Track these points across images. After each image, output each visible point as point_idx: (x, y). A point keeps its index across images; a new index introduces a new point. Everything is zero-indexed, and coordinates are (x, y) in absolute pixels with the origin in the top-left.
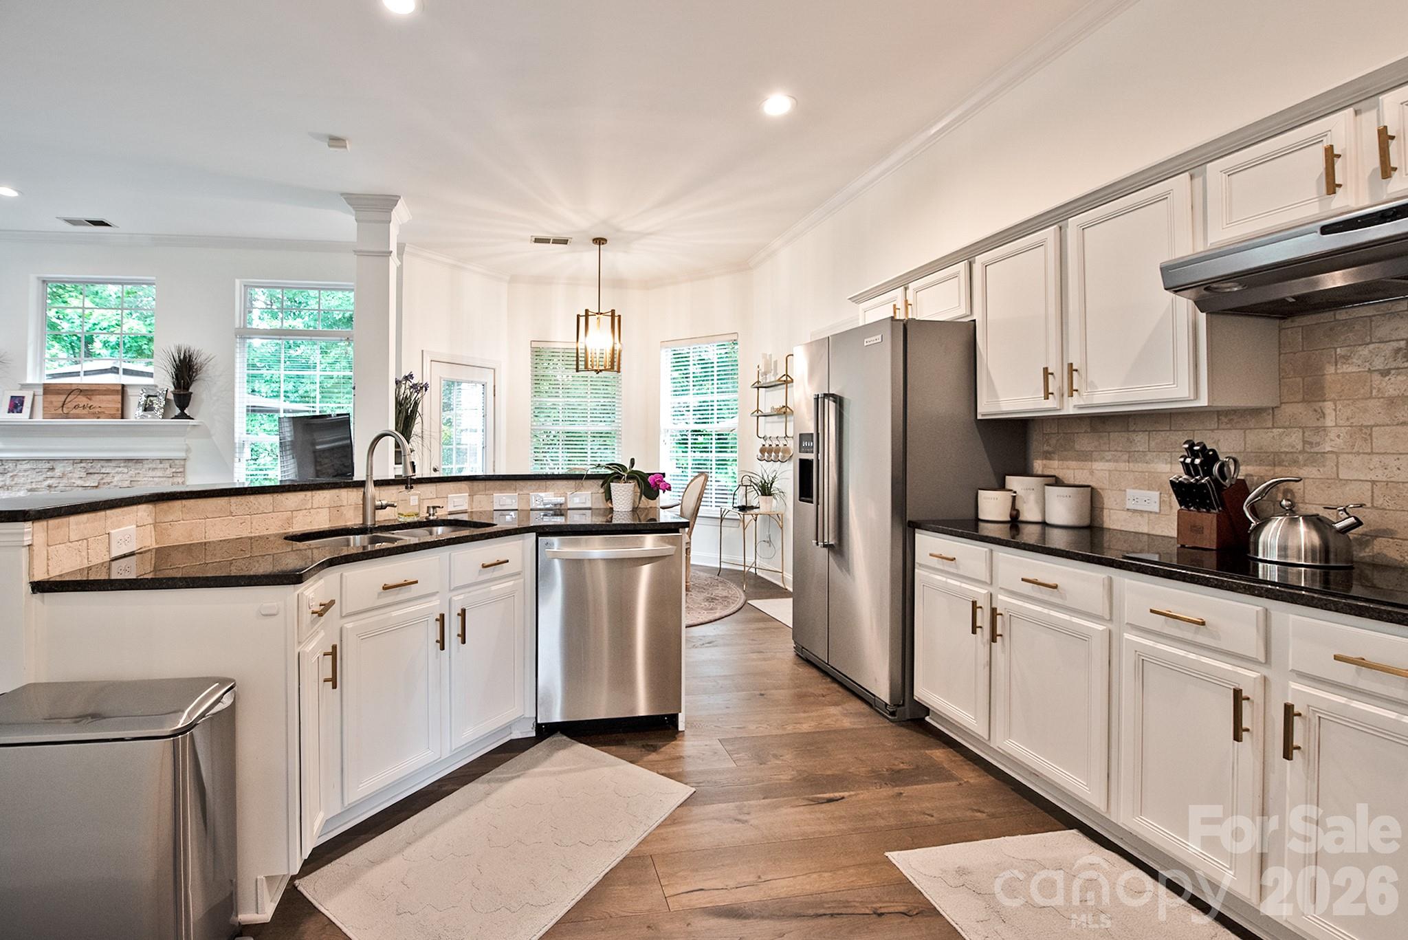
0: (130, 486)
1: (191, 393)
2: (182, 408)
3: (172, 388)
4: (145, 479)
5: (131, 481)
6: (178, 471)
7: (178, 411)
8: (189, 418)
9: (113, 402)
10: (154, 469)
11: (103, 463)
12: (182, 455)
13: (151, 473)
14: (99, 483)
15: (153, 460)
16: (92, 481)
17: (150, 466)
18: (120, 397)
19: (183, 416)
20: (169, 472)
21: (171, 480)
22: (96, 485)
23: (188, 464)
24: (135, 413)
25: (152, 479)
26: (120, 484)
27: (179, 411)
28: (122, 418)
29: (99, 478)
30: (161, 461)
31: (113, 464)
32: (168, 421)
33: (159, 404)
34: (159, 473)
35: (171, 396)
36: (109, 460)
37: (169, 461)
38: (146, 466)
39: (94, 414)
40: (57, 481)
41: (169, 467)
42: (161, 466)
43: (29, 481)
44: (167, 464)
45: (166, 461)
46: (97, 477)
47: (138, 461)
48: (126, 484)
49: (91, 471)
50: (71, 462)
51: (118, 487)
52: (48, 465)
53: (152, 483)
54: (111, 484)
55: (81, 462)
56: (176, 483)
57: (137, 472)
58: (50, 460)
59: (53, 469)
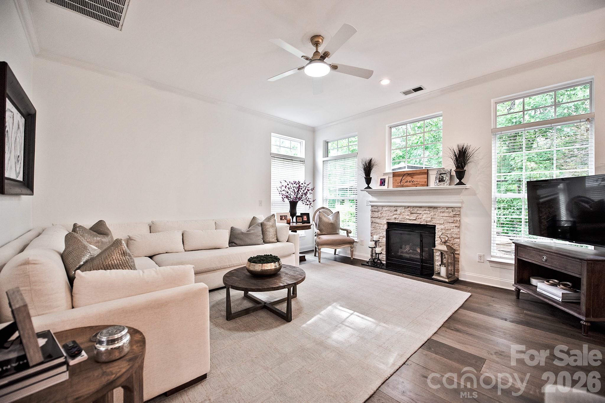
0: (431, 220)
1: (465, 170)
2: (460, 179)
3: (454, 168)
4: (439, 217)
5: (431, 218)
6: (455, 214)
8: (464, 184)
9: (422, 177)
10: (443, 212)
11: (418, 209)
12: (459, 205)
13: (442, 214)
15: (443, 207)
16: (413, 217)
17: (441, 210)
18: (425, 175)
19: (460, 183)
20: (452, 214)
21: (453, 218)
22: (415, 219)
23: (462, 210)
25: (442, 217)
26: (426, 219)
27: (458, 181)
28: (427, 186)
30: (447, 208)
31: (423, 209)
32: (452, 186)
33: (447, 178)
34: (446, 214)
35: (454, 173)
36: (421, 207)
37: (452, 208)
38: (439, 211)
39: (414, 184)
40: (398, 216)
41: (451, 211)
42: (447, 210)
43: (387, 215)
44: (450, 210)
45: (450, 208)
46: (415, 215)
47: (435, 208)
48: (429, 219)
49: (412, 212)
50: (404, 207)
51: (425, 221)
52: (394, 209)
53: (442, 219)
54: (422, 219)
55: (408, 208)
56: (456, 220)
57: (434, 213)
58: (395, 207)
59: (396, 210)
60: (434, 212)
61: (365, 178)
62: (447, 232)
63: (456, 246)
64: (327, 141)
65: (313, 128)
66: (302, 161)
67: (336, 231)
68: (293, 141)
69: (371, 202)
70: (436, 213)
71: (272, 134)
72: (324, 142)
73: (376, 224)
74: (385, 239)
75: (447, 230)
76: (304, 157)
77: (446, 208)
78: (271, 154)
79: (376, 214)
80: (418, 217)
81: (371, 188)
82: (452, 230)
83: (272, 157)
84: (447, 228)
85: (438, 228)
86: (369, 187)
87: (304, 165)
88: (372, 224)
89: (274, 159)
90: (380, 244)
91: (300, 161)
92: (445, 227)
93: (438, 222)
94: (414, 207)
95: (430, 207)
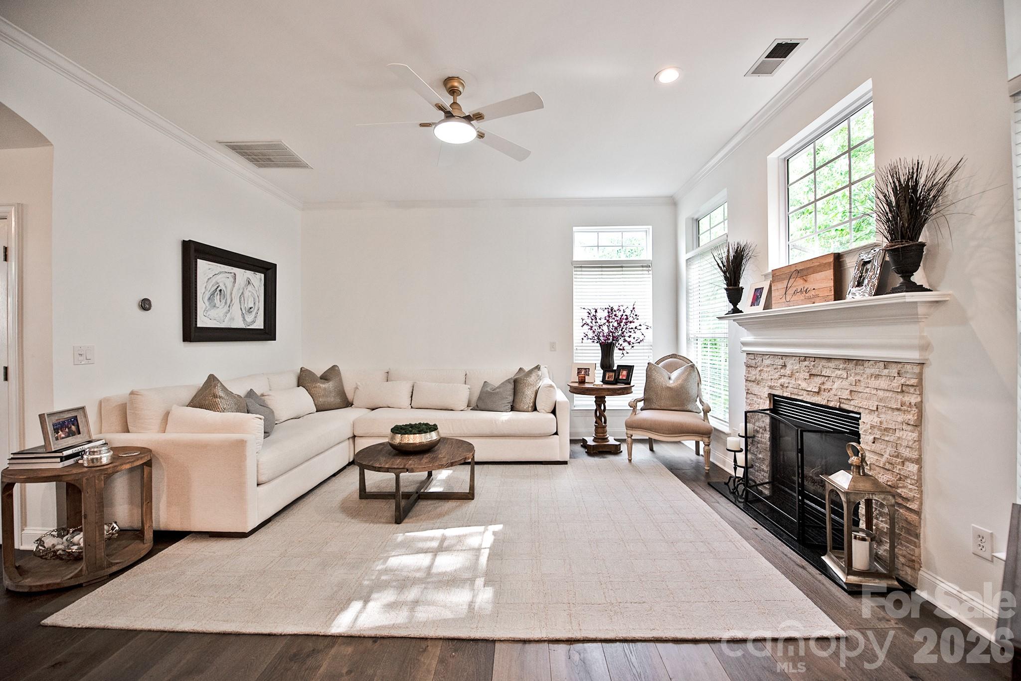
0: (849, 397)
1: (923, 245)
2: (906, 273)
4: (868, 390)
5: (851, 391)
6: (908, 383)
7: (898, 280)
8: (921, 289)
10: (877, 376)
11: (823, 363)
12: (914, 355)
13: (874, 383)
14: (820, 388)
15: (876, 362)
16: (814, 385)
17: (872, 371)
19: (909, 287)
20: (896, 383)
21: (900, 397)
22: (817, 390)
23: (928, 372)
25: (874, 392)
26: (839, 394)
27: (901, 280)
28: (841, 298)
29: (820, 382)
30: (887, 364)
31: (832, 364)
34: (883, 383)
36: (829, 359)
37: (900, 366)
38: (869, 371)
39: (810, 298)
40: (787, 381)
41: (896, 375)
42: (886, 371)
43: (770, 377)
44: (894, 371)
45: (894, 365)
46: (819, 380)
47: (859, 362)
48: (845, 395)
49: (813, 372)
50: (798, 358)
51: (837, 398)
52: (781, 362)
53: (875, 398)
54: (831, 392)
55: (805, 360)
56: (908, 404)
57: (858, 378)
58: (783, 356)
59: (784, 366)
60: (856, 374)
61: (726, 289)
62: (887, 439)
63: (911, 487)
64: (696, 217)
65: (671, 197)
66: (645, 266)
67: (683, 404)
68: (625, 231)
69: (744, 344)
70: (862, 379)
71: (575, 229)
72: (691, 221)
73: (753, 396)
74: (767, 435)
75: (886, 430)
76: (651, 258)
77: (882, 364)
78: (572, 262)
79: (754, 373)
80: (823, 387)
81: (741, 312)
82: (898, 434)
83: (575, 267)
84: (884, 426)
85: (866, 422)
86: (736, 310)
87: (651, 272)
88: (749, 396)
89: (581, 271)
90: (759, 445)
91: (643, 266)
92: (881, 423)
93: (864, 404)
94: (816, 358)
95: (848, 360)
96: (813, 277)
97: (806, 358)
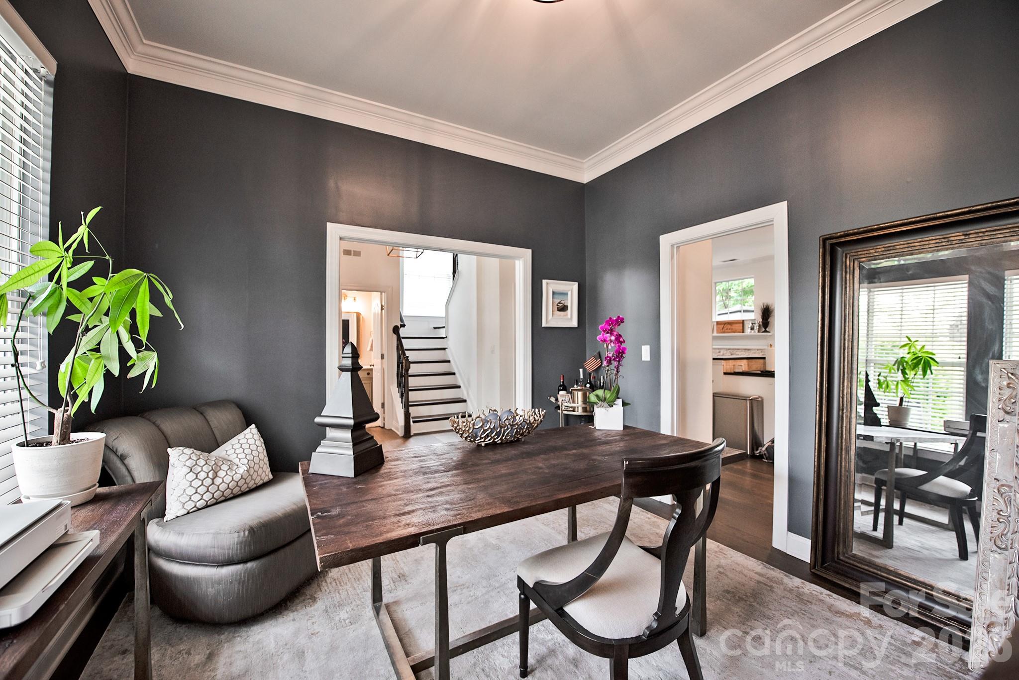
1: (769, 322)
2: (765, 328)
3: (761, 320)
7: (764, 330)
8: (768, 332)
9: (740, 326)
18: (742, 325)
19: (766, 331)
24: (748, 331)
28: (743, 332)
30: (758, 350)
32: (760, 334)
33: (756, 327)
35: (761, 323)
36: (738, 349)
38: (752, 352)
39: (733, 332)
52: (718, 351)
58: (718, 349)
59: (720, 352)
94: (733, 349)
95: (745, 349)
96: (734, 325)
97: (729, 349)
